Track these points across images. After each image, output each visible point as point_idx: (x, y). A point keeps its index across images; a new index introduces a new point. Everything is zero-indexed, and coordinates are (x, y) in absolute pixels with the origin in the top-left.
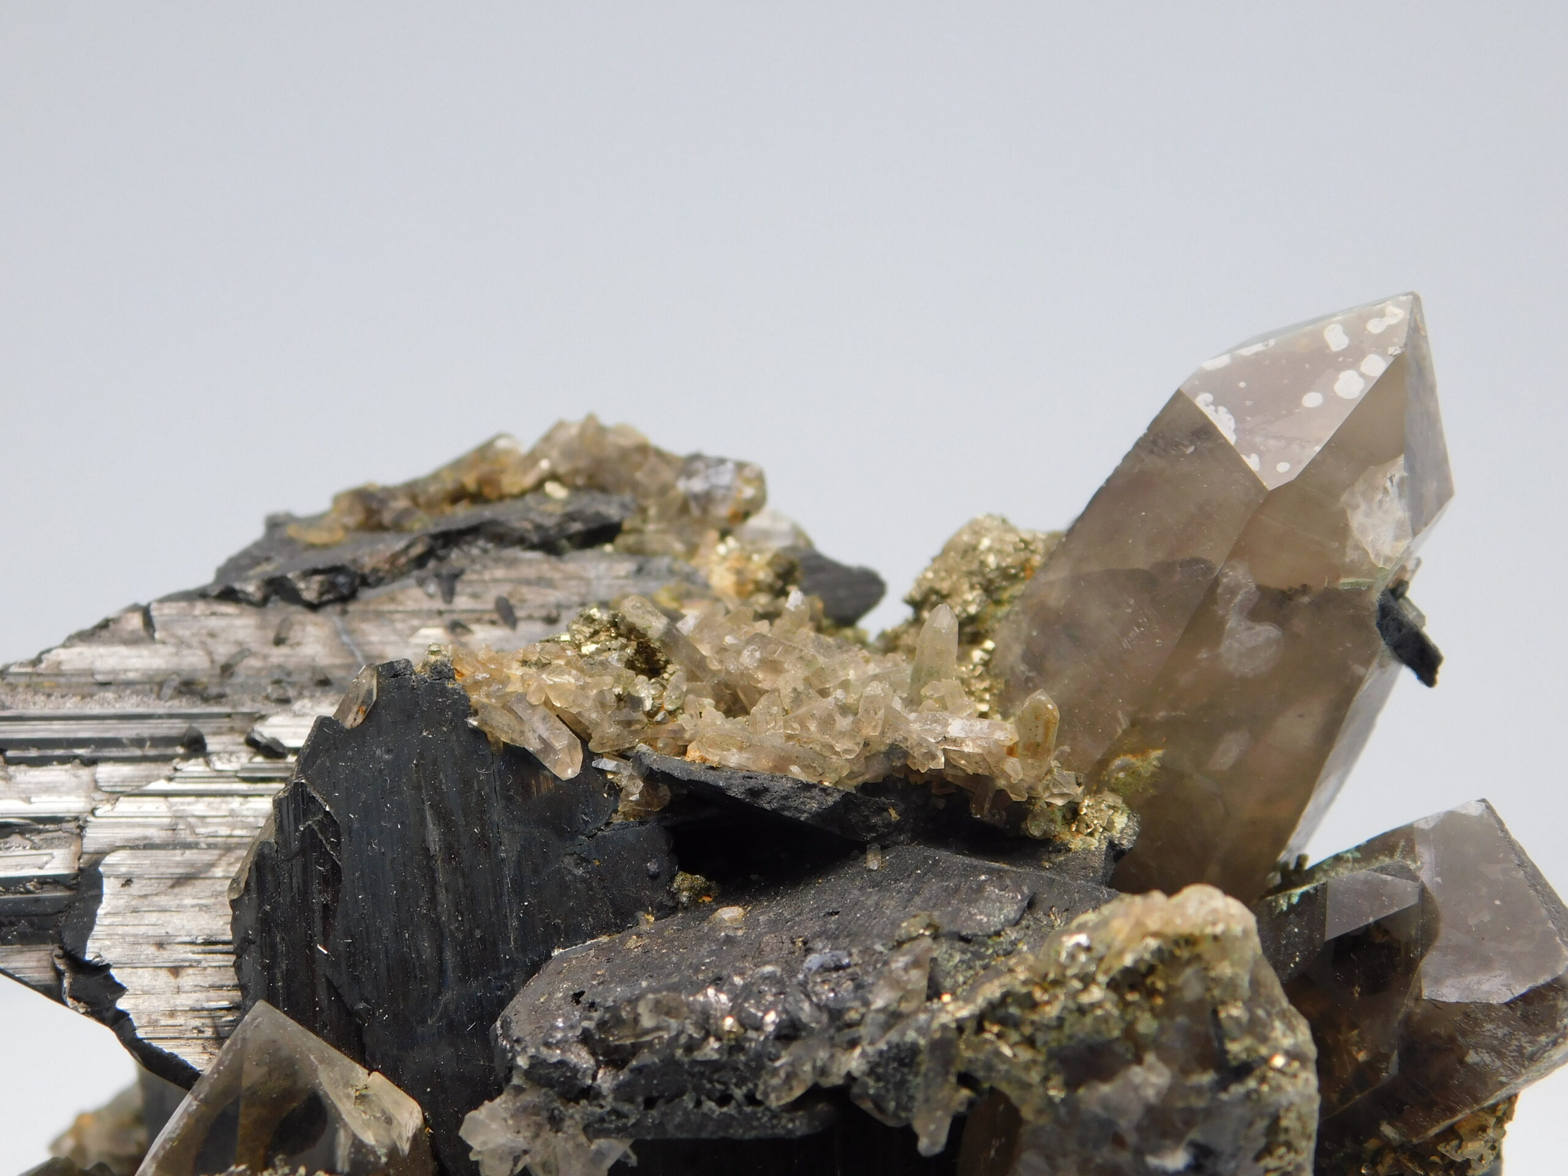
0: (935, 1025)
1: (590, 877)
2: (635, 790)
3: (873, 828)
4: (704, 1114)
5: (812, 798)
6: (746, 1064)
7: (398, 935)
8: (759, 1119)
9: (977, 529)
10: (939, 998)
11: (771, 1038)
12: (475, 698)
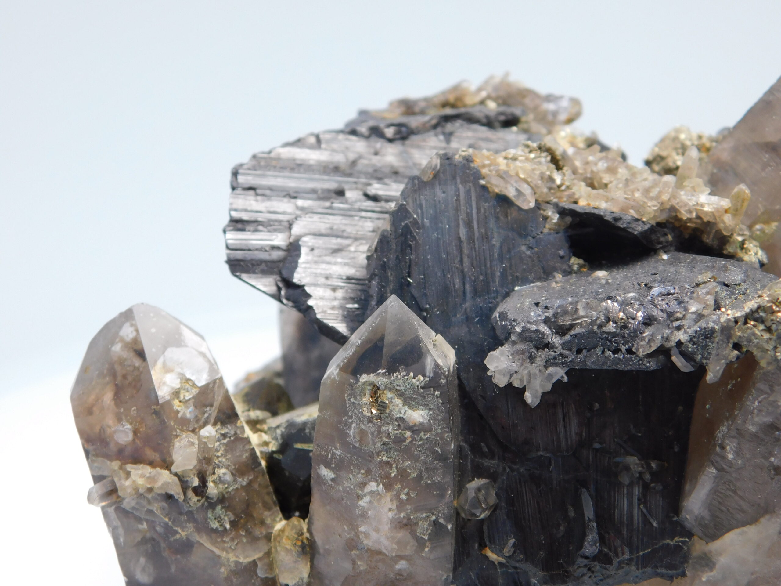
0: (723, 320)
1: (533, 256)
2: (555, 218)
3: (660, 243)
4: (606, 357)
5: (639, 225)
6: (629, 335)
7: (444, 275)
8: (633, 361)
9: (678, 131)
10: (720, 309)
11: (641, 323)
12: (484, 171)
